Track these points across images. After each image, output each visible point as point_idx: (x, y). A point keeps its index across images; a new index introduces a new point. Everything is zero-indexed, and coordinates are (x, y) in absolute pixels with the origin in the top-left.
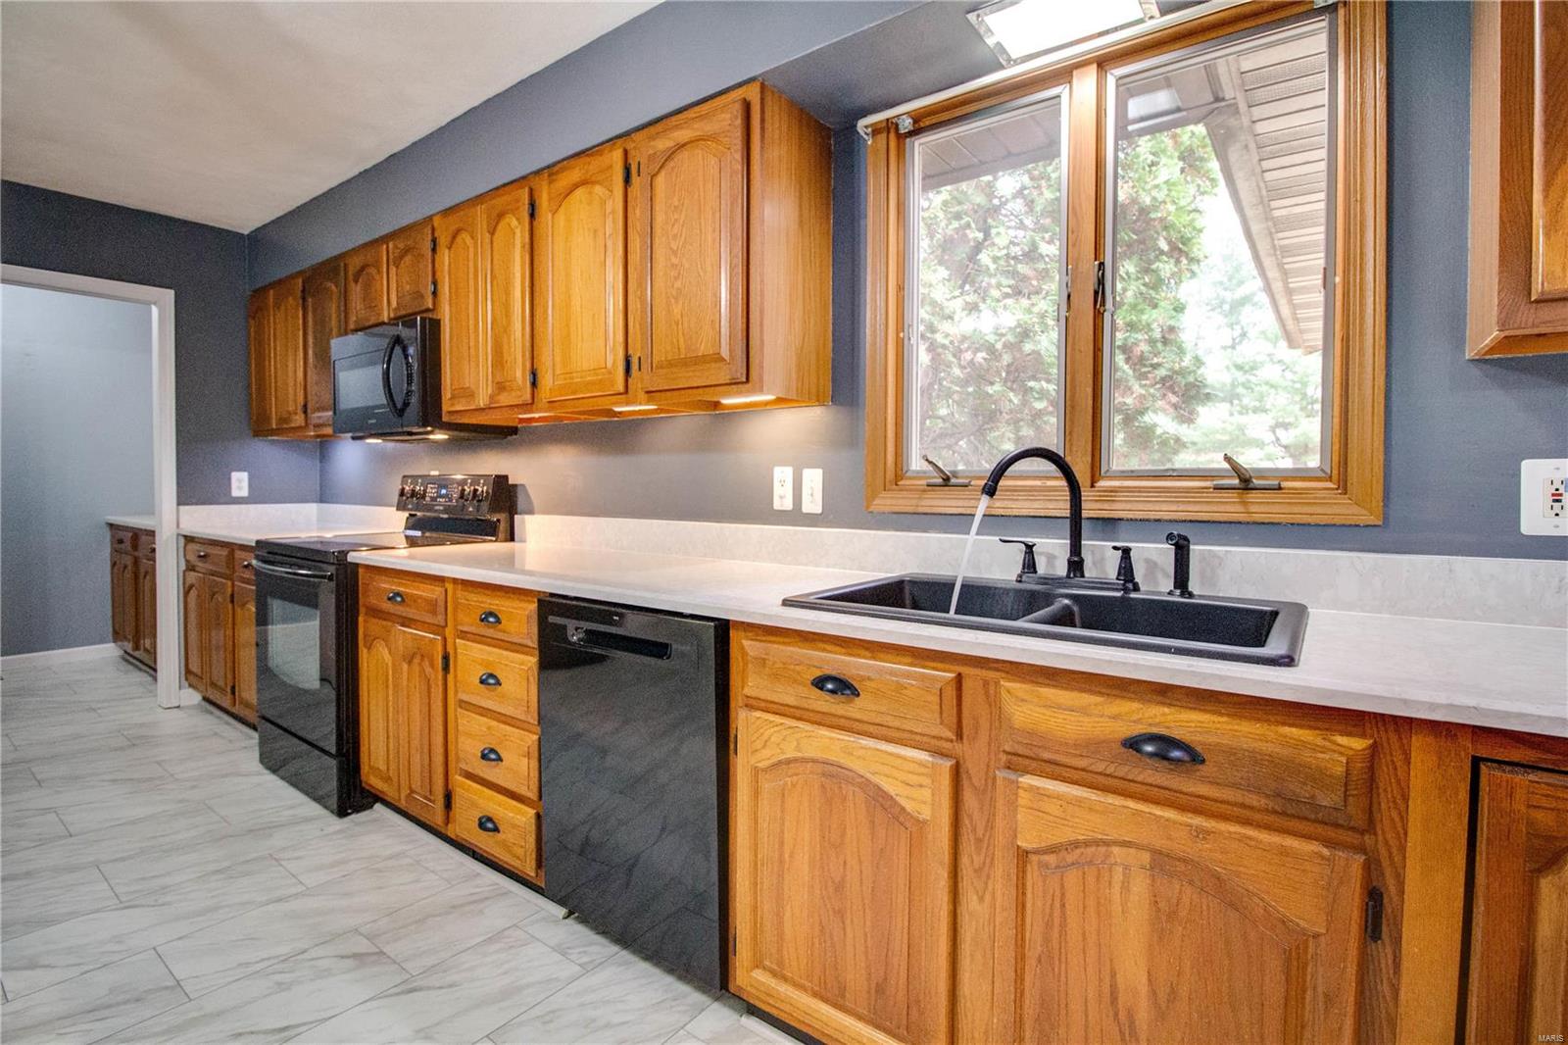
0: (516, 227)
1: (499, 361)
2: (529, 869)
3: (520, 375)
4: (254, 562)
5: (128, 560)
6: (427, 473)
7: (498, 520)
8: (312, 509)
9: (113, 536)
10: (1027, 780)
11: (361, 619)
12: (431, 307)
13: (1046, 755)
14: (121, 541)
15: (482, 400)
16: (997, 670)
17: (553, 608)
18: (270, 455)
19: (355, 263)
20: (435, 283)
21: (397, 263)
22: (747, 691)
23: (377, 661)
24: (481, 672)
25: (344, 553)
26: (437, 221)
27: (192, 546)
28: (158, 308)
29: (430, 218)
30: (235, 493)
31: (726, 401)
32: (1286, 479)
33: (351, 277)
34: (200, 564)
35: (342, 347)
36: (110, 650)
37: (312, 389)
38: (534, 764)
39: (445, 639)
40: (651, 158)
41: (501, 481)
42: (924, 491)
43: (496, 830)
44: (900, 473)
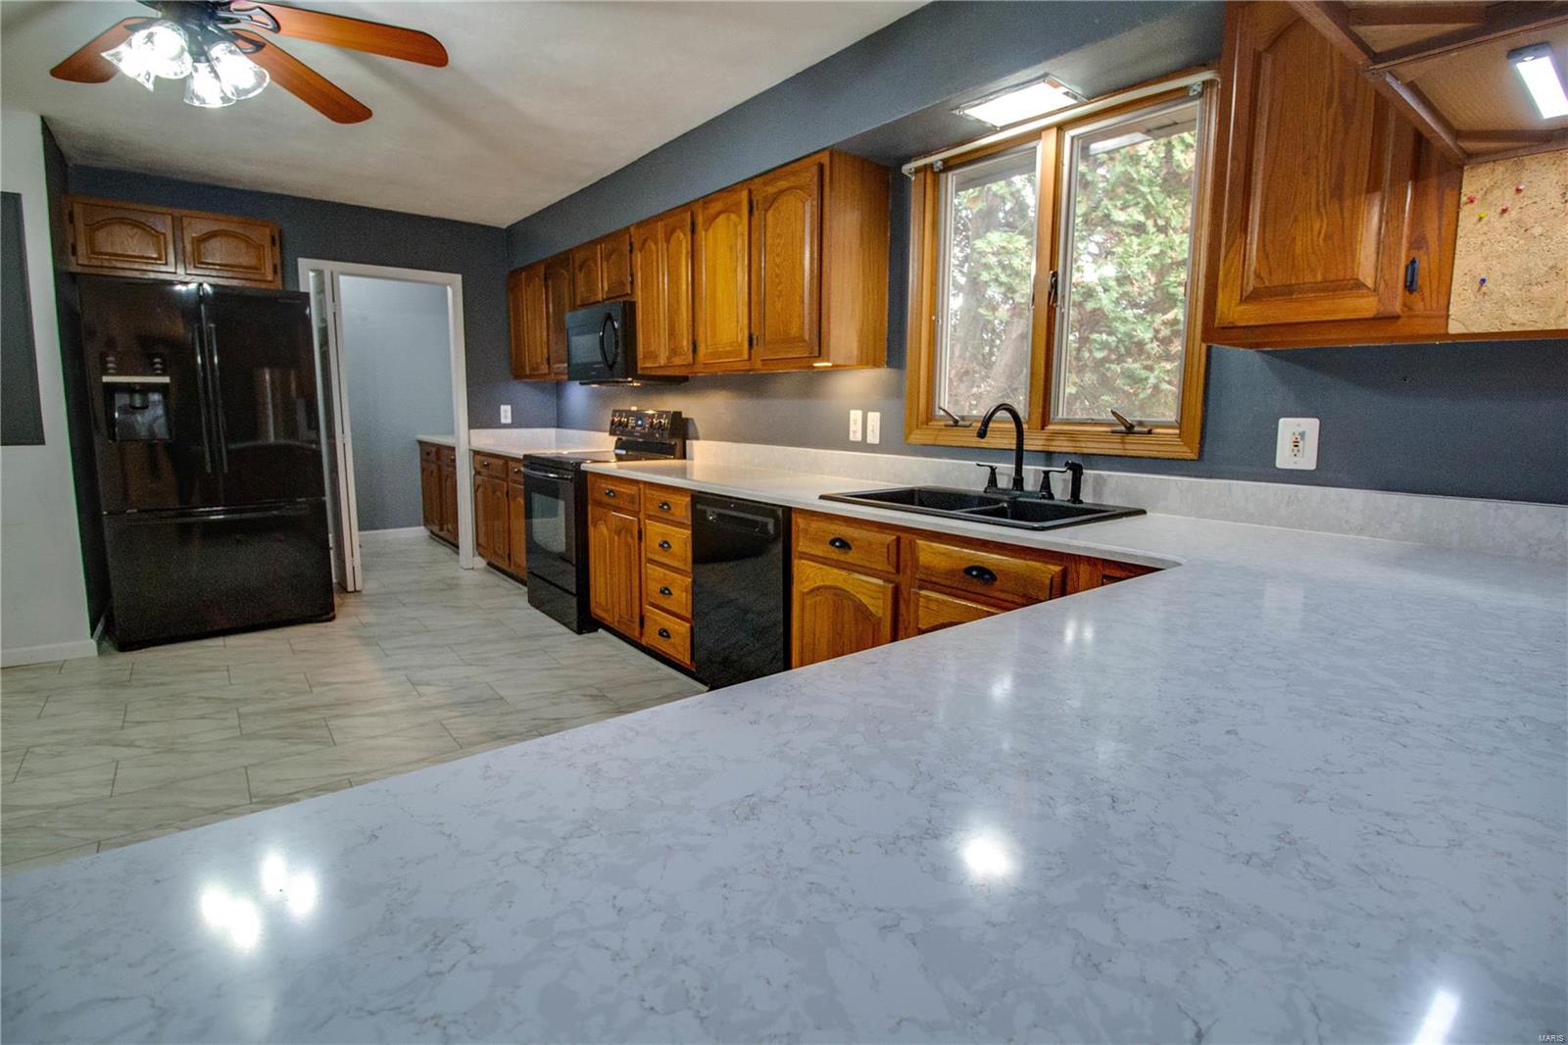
0: (682, 239)
1: (672, 333)
2: (686, 659)
3: (685, 344)
4: (522, 469)
5: (434, 467)
6: (627, 408)
7: (676, 444)
8: (552, 432)
9: (421, 450)
10: (923, 592)
11: (589, 508)
12: (629, 292)
13: (934, 579)
14: (428, 454)
15: (662, 361)
16: (914, 534)
17: (699, 499)
18: (526, 393)
19: (579, 257)
20: (632, 275)
21: (609, 256)
22: (799, 549)
23: (600, 534)
24: (659, 540)
25: (578, 464)
26: (632, 230)
27: (478, 457)
28: (451, 287)
29: (628, 228)
30: (503, 421)
31: (816, 365)
32: (1157, 427)
33: (577, 266)
34: (484, 471)
35: (571, 318)
36: (420, 532)
37: (553, 347)
38: (690, 597)
39: (639, 519)
40: (765, 198)
41: (676, 416)
42: (941, 430)
43: (669, 636)
44: (930, 417)
